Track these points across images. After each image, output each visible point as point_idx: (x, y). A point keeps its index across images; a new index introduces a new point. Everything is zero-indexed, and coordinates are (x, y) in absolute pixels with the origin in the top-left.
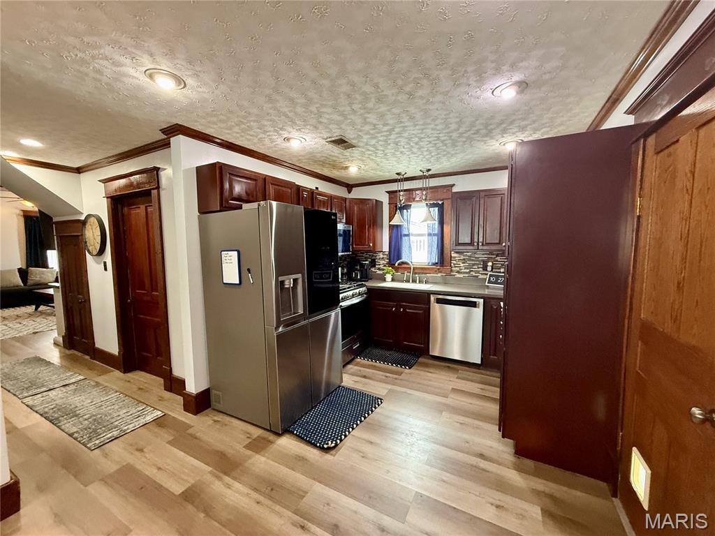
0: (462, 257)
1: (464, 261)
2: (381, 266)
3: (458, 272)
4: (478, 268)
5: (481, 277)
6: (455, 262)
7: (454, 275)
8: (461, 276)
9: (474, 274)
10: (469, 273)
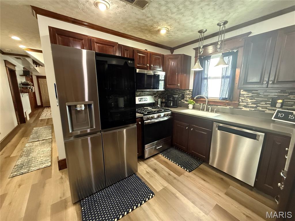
0: (250, 95)
1: (252, 98)
2: (188, 99)
3: (245, 106)
4: (266, 104)
5: (268, 111)
6: (243, 98)
7: (241, 109)
8: (248, 109)
9: (260, 109)
10: (256, 107)
